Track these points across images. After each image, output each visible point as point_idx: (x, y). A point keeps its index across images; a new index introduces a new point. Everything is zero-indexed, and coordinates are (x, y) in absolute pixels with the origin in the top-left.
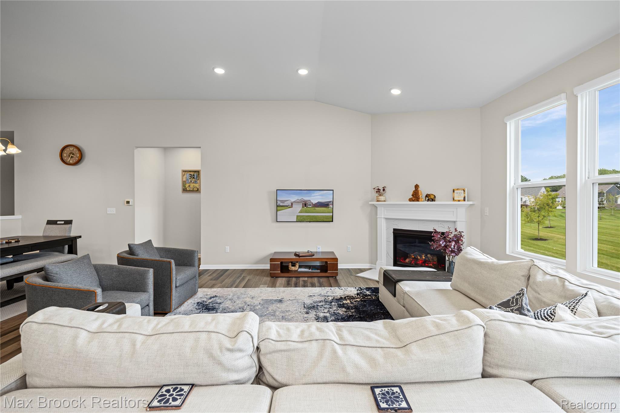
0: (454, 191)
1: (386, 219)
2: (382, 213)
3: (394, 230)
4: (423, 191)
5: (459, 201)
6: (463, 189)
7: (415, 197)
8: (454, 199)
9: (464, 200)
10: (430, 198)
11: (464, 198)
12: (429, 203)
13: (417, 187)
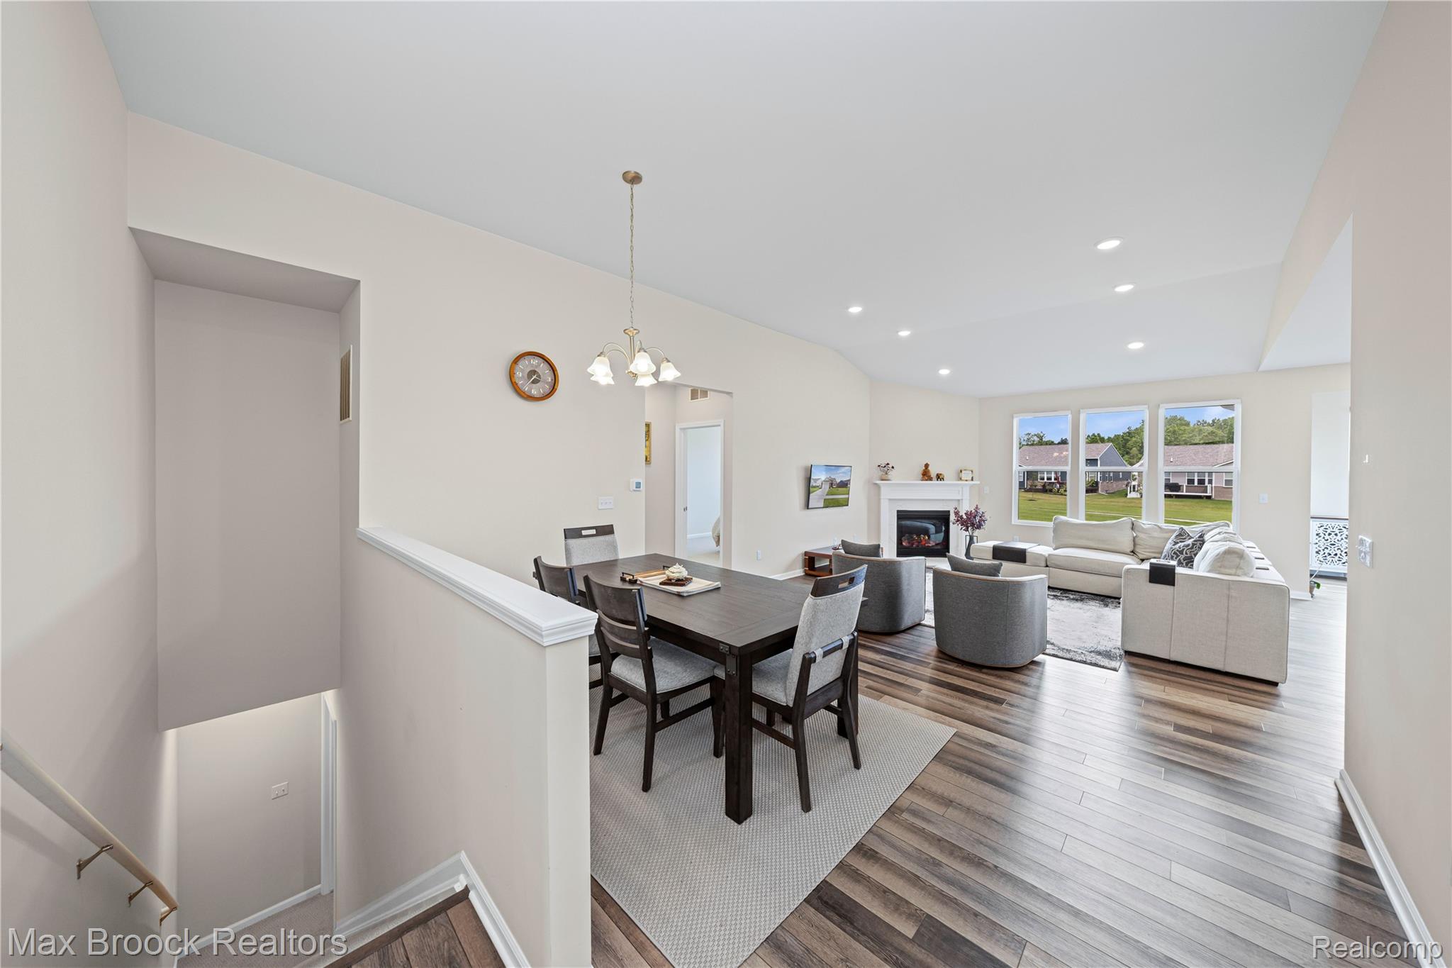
0: (961, 471)
1: (890, 500)
2: (887, 492)
3: (898, 511)
4: (933, 471)
5: (966, 481)
6: (971, 469)
7: (926, 475)
8: (961, 479)
9: (972, 480)
10: (939, 477)
11: (972, 478)
12: (939, 482)
13: (927, 466)
